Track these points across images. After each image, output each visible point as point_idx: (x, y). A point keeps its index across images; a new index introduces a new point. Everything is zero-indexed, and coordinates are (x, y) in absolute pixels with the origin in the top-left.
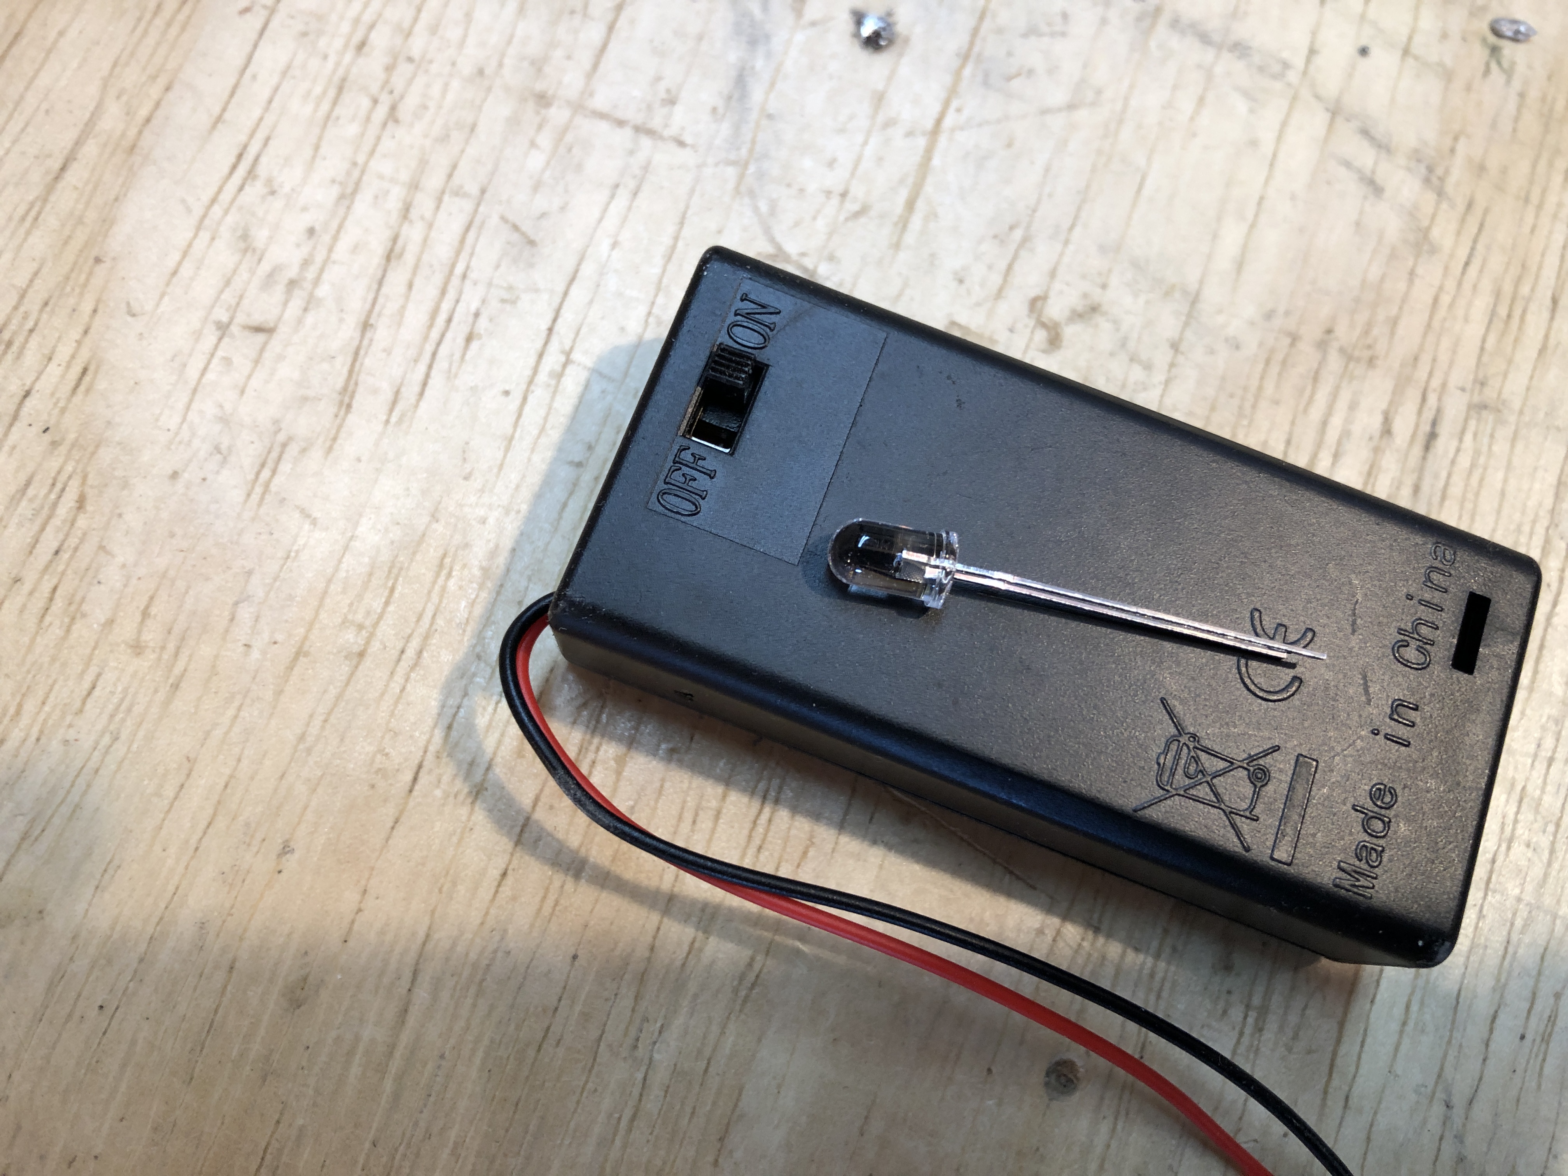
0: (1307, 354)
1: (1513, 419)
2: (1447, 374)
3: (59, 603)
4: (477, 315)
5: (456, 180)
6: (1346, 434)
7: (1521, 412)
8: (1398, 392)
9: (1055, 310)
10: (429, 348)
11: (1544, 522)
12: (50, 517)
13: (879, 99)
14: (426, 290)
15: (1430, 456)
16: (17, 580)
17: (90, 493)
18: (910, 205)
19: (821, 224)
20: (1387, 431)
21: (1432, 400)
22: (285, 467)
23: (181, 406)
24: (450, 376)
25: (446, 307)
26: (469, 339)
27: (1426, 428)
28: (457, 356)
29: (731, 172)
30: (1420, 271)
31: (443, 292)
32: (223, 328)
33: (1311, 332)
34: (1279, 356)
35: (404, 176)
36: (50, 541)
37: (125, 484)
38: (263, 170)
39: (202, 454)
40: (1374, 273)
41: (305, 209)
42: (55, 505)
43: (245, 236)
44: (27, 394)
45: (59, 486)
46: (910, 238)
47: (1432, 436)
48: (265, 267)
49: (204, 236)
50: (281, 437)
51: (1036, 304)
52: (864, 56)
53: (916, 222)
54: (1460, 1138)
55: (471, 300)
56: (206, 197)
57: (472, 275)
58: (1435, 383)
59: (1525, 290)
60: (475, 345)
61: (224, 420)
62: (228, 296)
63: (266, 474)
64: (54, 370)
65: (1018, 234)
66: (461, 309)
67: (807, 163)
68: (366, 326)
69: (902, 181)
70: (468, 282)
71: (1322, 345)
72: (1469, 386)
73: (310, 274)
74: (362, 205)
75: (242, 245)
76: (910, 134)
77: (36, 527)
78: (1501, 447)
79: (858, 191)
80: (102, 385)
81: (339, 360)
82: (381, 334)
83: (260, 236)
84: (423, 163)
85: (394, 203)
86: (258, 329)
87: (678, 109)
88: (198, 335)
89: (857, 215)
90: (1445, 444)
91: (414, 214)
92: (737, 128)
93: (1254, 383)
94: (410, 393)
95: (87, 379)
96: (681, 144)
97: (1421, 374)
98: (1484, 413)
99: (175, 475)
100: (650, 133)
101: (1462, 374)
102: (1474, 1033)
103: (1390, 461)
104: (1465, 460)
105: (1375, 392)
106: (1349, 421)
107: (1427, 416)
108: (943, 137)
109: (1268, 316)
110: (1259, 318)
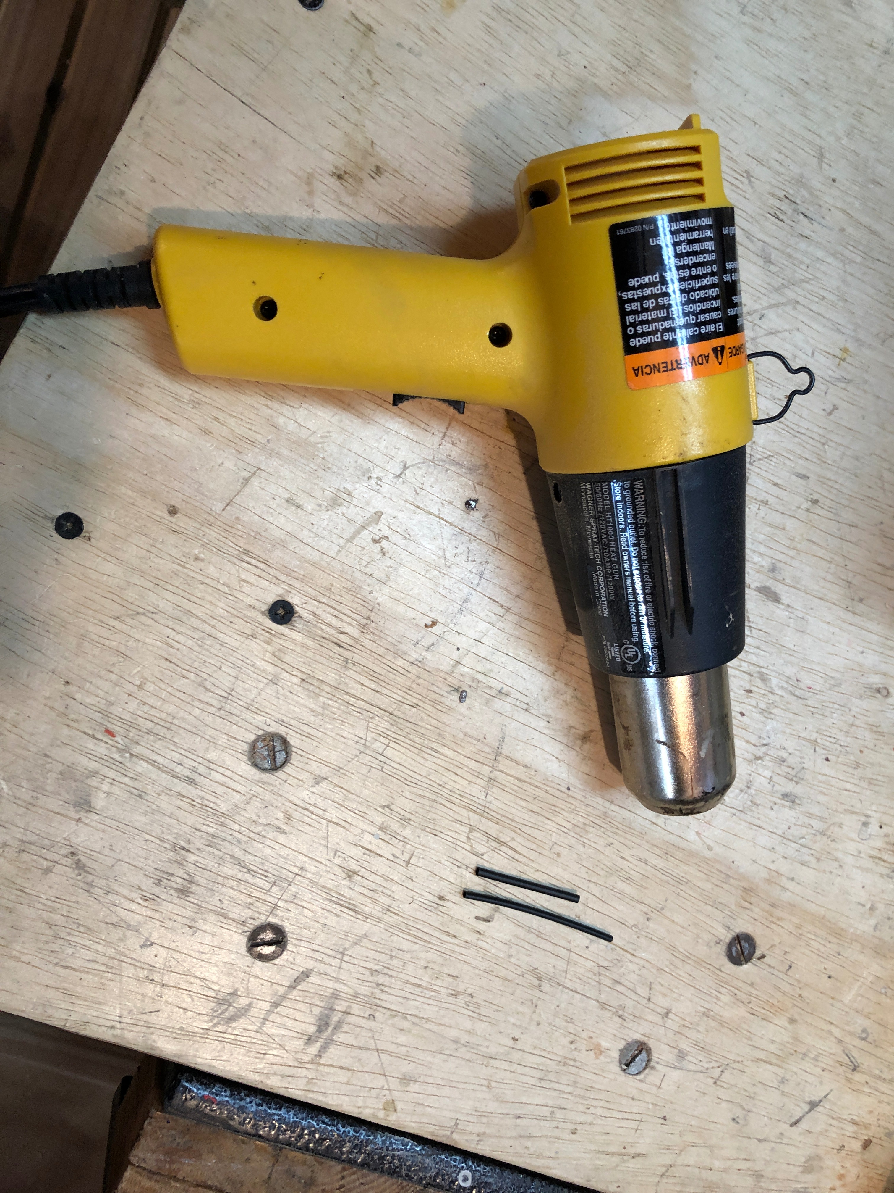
0: (365, 613)
1: (342, 671)
2: (357, 654)
6: (342, 620)
7: (344, 674)
8: (353, 638)
9: (384, 543)
11: (311, 673)
13: (451, 503)
18: (418, 507)
19: (413, 480)
20: (342, 633)
21: (350, 648)
27: (342, 644)
29: (431, 458)
30: (388, 652)
33: (372, 616)
34: (366, 605)
40: (390, 639)
46: (408, 505)
47: (339, 646)
51: (386, 538)
52: (464, 500)
53: (413, 508)
58: (355, 650)
59: (381, 683)
65: (407, 536)
67: (432, 479)
69: (425, 505)
71: (368, 618)
72: (353, 660)
76: (439, 510)
78: (334, 666)
79: (423, 493)
87: (451, 445)
89: (416, 491)
90: (337, 649)
92: (444, 461)
93: (359, 596)
96: (440, 445)
97: (358, 646)
98: (345, 663)
100: (444, 436)
101: (356, 658)
102: (170, 624)
103: (333, 632)
104: (332, 654)
105: (354, 632)
106: (346, 622)
107: (346, 646)
108: (438, 519)
109: (378, 604)
110: (378, 601)
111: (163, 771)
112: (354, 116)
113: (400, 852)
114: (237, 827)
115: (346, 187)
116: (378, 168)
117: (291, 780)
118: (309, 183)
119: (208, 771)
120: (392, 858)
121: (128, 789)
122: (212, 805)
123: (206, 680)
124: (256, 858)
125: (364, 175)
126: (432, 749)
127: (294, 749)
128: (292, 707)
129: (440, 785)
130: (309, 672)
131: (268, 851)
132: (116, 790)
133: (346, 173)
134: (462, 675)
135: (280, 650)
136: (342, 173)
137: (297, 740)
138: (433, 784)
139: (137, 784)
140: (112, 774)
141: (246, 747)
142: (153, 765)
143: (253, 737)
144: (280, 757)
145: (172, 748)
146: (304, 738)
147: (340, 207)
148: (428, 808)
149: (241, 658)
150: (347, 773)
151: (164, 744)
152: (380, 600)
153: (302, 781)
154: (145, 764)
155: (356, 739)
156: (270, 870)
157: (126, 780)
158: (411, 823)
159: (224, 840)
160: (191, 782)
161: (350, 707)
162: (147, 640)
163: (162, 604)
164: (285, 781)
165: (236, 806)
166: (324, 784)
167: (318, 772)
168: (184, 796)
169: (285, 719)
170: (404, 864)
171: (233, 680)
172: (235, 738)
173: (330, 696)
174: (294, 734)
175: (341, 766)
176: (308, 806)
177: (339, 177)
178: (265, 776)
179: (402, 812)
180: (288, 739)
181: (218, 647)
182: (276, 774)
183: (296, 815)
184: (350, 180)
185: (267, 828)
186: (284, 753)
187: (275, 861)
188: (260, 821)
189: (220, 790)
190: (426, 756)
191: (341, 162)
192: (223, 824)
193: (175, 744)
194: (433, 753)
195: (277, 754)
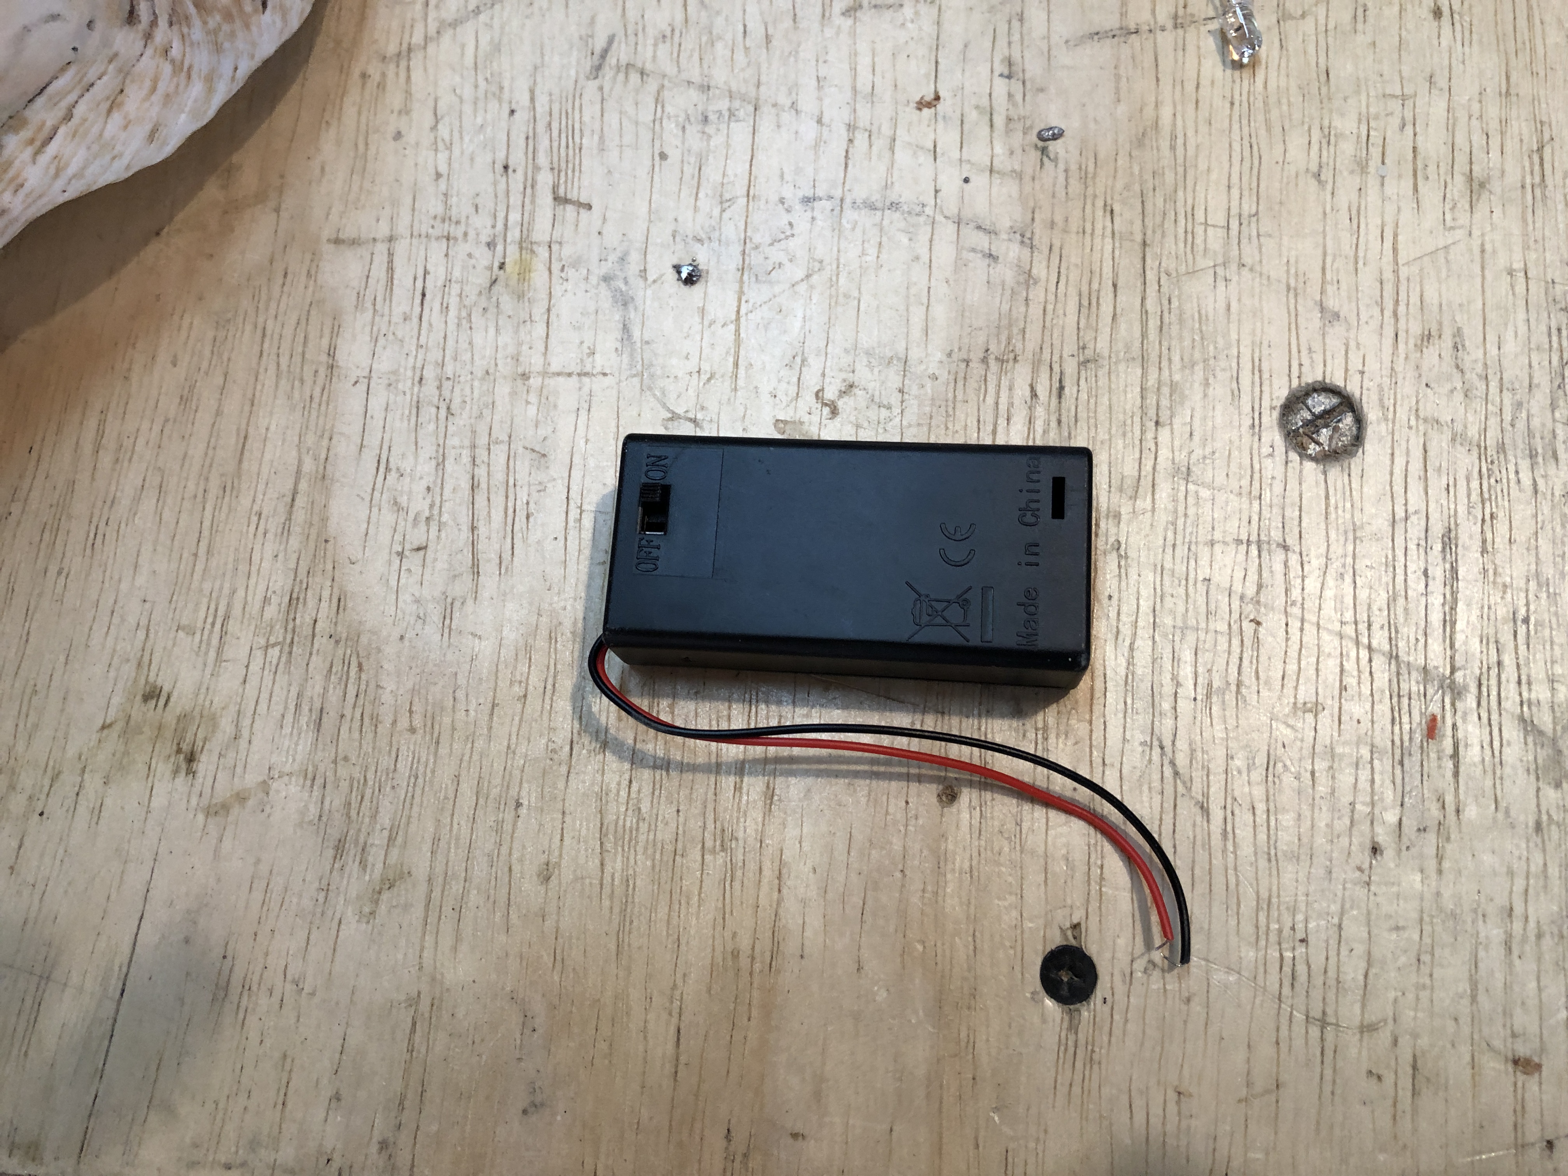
0: (977, 368)
1: (1106, 362)
2: (1062, 351)
3: (367, 720)
4: (528, 503)
5: (494, 436)
6: (1011, 405)
7: (1110, 357)
8: (1035, 370)
9: (830, 394)
10: (509, 529)
11: (1138, 415)
12: (347, 679)
13: (703, 311)
14: (498, 500)
15: (1063, 400)
16: (342, 716)
17: (364, 661)
18: (736, 365)
19: (691, 392)
20: (1034, 395)
21: (1056, 368)
22: (456, 615)
23: (393, 601)
24: (524, 540)
25: (510, 505)
26: (528, 518)
27: (1056, 385)
28: (525, 527)
29: (636, 381)
30: (1031, 297)
31: (507, 497)
32: (401, 554)
33: (976, 355)
34: (961, 375)
35: (467, 443)
36: (352, 691)
37: (379, 650)
38: (392, 465)
39: (412, 622)
40: (1005, 307)
41: (421, 478)
42: (348, 672)
43: (396, 503)
44: (315, 621)
45: (346, 662)
46: (741, 383)
47: (1061, 388)
48: (411, 515)
49: (375, 510)
50: (449, 600)
51: (818, 395)
52: (685, 289)
53: (742, 372)
54: (1172, 763)
55: (523, 497)
56: (369, 491)
57: (519, 484)
58: (1056, 358)
59: (1095, 284)
60: (531, 519)
61: (417, 601)
62: (398, 537)
63: (447, 622)
64: (324, 604)
65: (798, 359)
66: (518, 503)
67: (674, 361)
68: (473, 529)
69: (727, 353)
70: (518, 488)
71: (984, 360)
72: (1076, 353)
73: (436, 512)
74: (449, 465)
75: (396, 508)
76: (724, 325)
77: (343, 686)
78: (1103, 381)
79: (705, 367)
80: (350, 605)
81: (465, 551)
82: (482, 530)
83: (403, 500)
84: (474, 432)
85: (466, 459)
86: (419, 549)
87: (597, 356)
88: (390, 563)
89: (709, 380)
90: (1070, 391)
91: (478, 461)
92: (631, 355)
93: (952, 395)
94: (507, 556)
95: (342, 604)
96: (605, 374)
97: (1046, 356)
98: (1089, 365)
99: (402, 638)
100: (586, 374)
101: (1070, 347)
102: (1166, 706)
103: (1040, 411)
104: (1084, 396)
105: (1021, 376)
106: (1011, 397)
107: (1055, 378)
108: (743, 320)
109: (949, 355)
110: (944, 358)
111: (1455, 601)
112: (69, 779)
113: (1390, 119)
114: (1493, 422)
115: (205, 740)
116: (146, 698)
117: (1355, 363)
118: (225, 808)
119: (1413, 519)
120: (1409, 129)
121: (1522, 648)
122: (1475, 484)
123: (1242, 598)
124: (1535, 364)
125: (170, 718)
126: (1173, 148)
127: (1295, 383)
128: (1219, 420)
129: (1232, 104)
130: (1137, 419)
131: (1510, 346)
132: (1538, 671)
133: (179, 751)
134: (1012, 153)
135: (1121, 490)
136: (182, 757)
137: (1275, 386)
138: (1236, 118)
139: (1506, 637)
140: (1510, 691)
141: (1335, 472)
142: (1454, 623)
143: (1309, 465)
144: (1320, 403)
145: (1401, 601)
146: (1266, 376)
147: (245, 733)
148: (1285, 108)
149: (1169, 550)
150: (1293, 271)
151: (1401, 619)
152: (939, 356)
153: (1347, 346)
154: (1460, 638)
155: (1221, 284)
156: (1544, 329)
157: (1508, 659)
158: (1326, 123)
159: (1530, 433)
160: (1449, 540)
161: (1166, 320)
162: (1220, 734)
163: (1138, 736)
164: (1362, 373)
165: (1453, 440)
166: (1332, 303)
167: (1317, 323)
168: (1484, 541)
169: (1245, 428)
170: (1409, 103)
171: (1218, 548)
172: (1327, 497)
173: (1165, 364)
174: (1266, 396)
175: (1283, 287)
176: (1388, 313)
177: (191, 759)
178: (1372, 414)
179: (1315, 147)
180: (1282, 401)
181: (1169, 602)
182: (1357, 394)
183: (1416, 329)
184: (189, 737)
185: (1467, 365)
186: (1310, 402)
187: (1522, 329)
188: (1459, 385)
189: (1437, 484)
190: (1191, 152)
191: (163, 768)
192: (1501, 448)
193: (1392, 601)
194: (1180, 141)
195: (1318, 410)
